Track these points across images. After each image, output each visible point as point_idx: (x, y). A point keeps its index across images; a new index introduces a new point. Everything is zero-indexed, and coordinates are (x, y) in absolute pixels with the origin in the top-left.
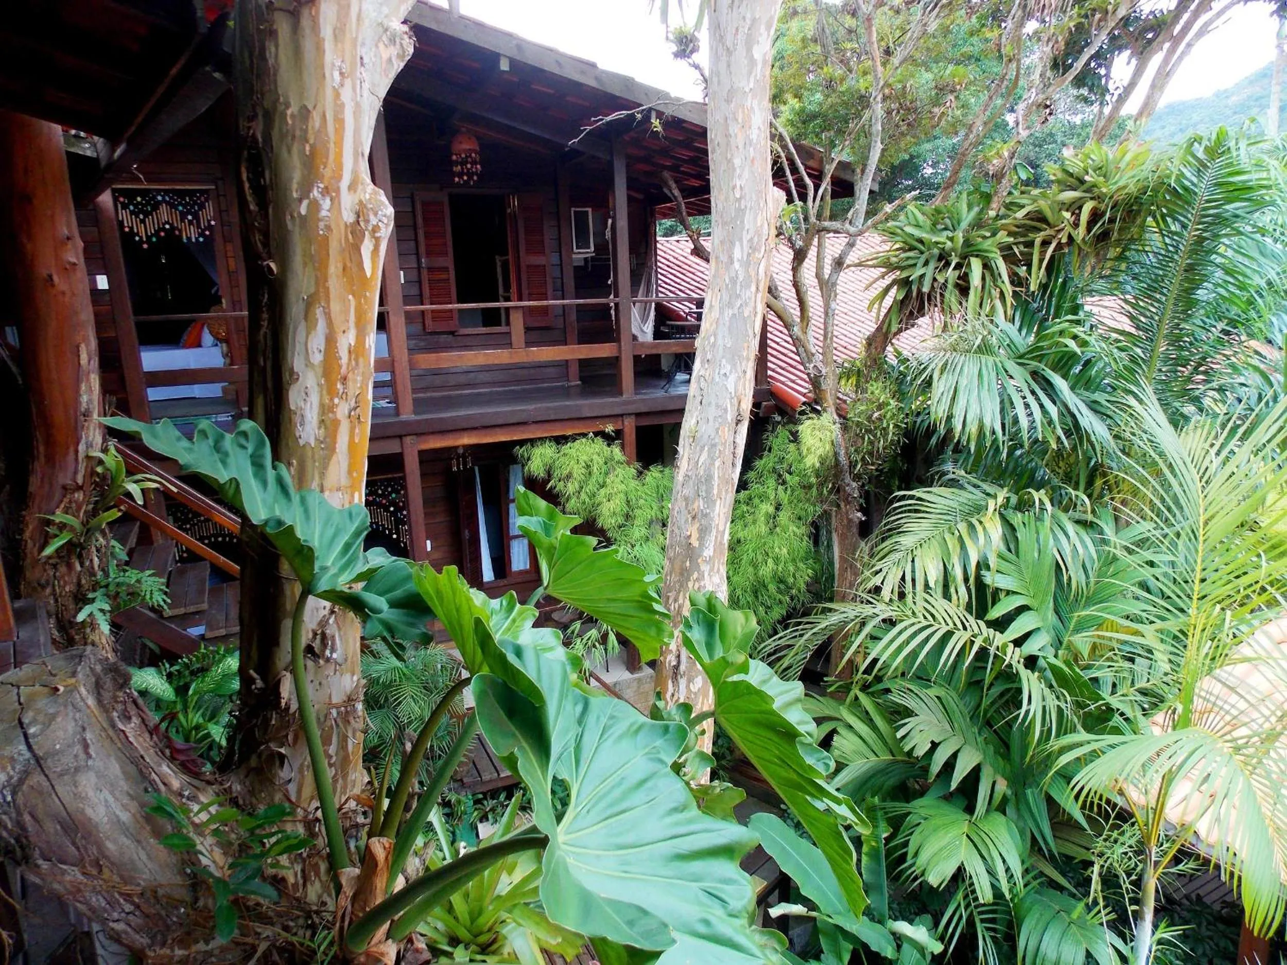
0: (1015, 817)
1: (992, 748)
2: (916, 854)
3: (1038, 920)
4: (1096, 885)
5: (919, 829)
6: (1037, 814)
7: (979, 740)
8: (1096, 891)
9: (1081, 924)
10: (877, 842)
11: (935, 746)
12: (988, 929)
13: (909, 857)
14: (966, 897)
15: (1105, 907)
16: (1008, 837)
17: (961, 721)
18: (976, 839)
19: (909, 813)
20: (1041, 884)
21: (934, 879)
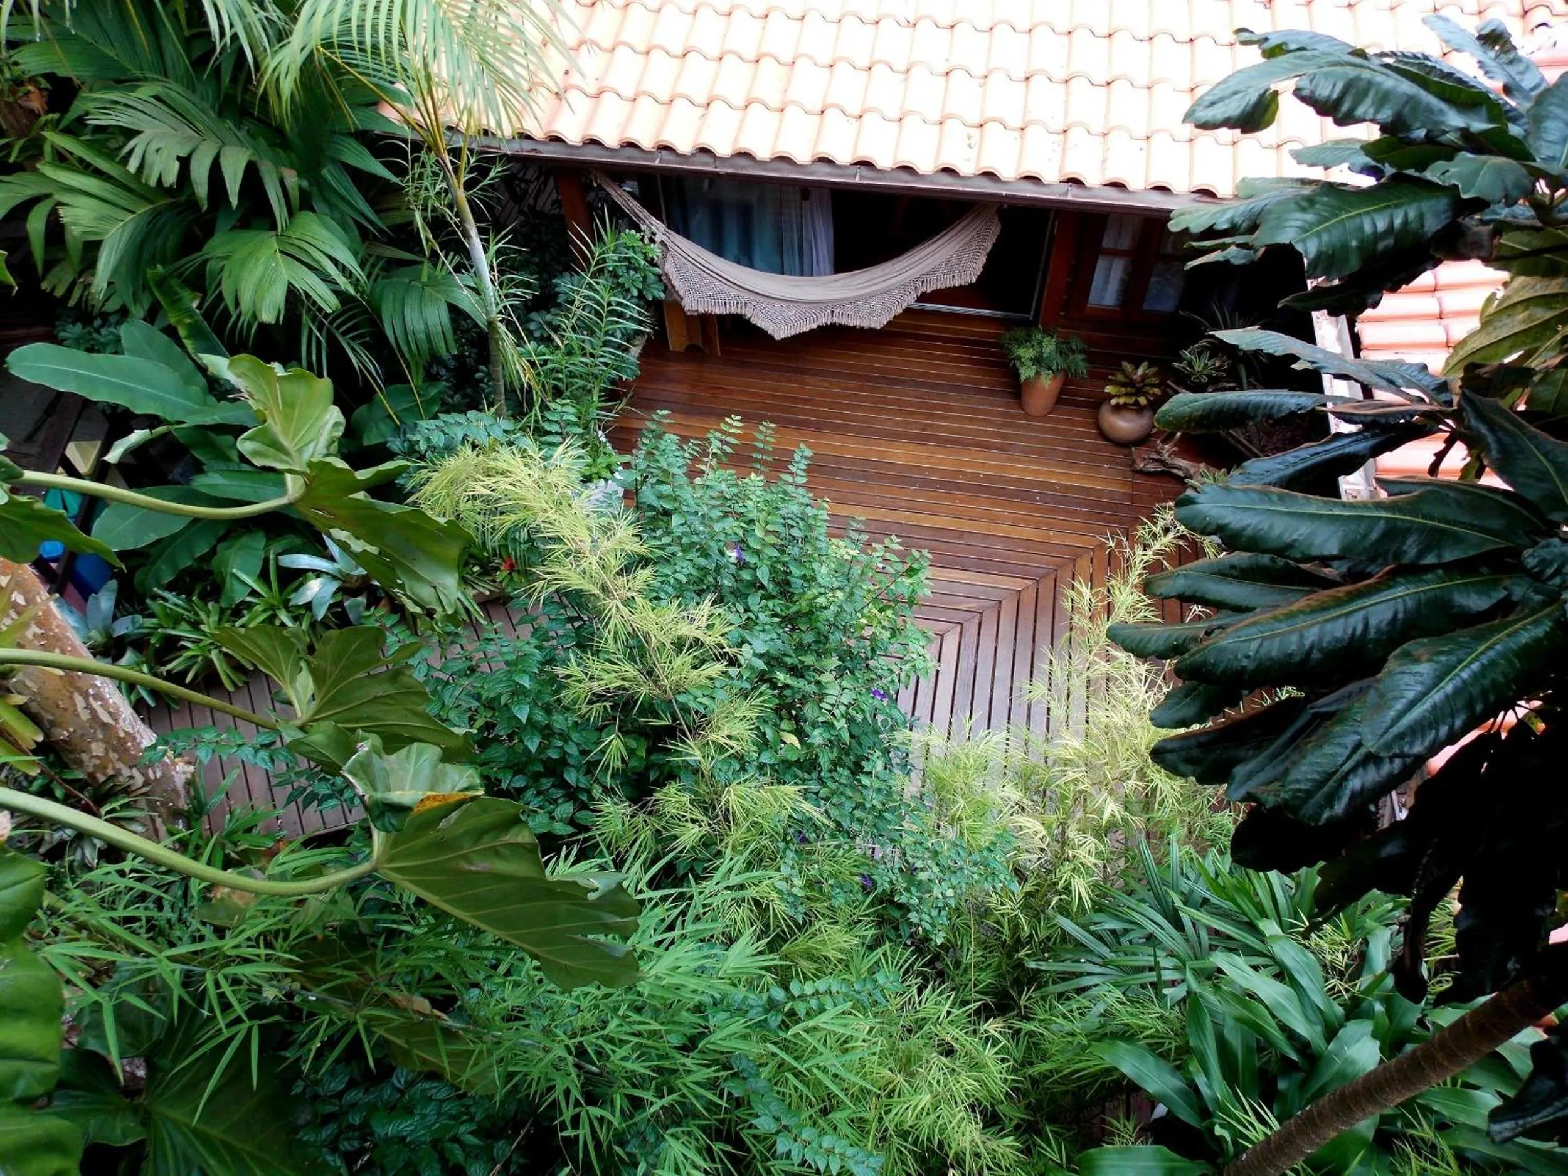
0: (327, 210)
1: (262, 141)
2: (237, 303)
3: (394, 301)
4: (425, 234)
5: (225, 274)
6: (344, 193)
7: (240, 134)
8: (428, 240)
9: (433, 282)
10: (191, 316)
11: (185, 163)
12: (353, 339)
13: (231, 308)
14: (314, 319)
15: (446, 256)
16: (324, 232)
17: (206, 118)
18: (290, 250)
19: (205, 262)
20: (383, 269)
21: (267, 316)
